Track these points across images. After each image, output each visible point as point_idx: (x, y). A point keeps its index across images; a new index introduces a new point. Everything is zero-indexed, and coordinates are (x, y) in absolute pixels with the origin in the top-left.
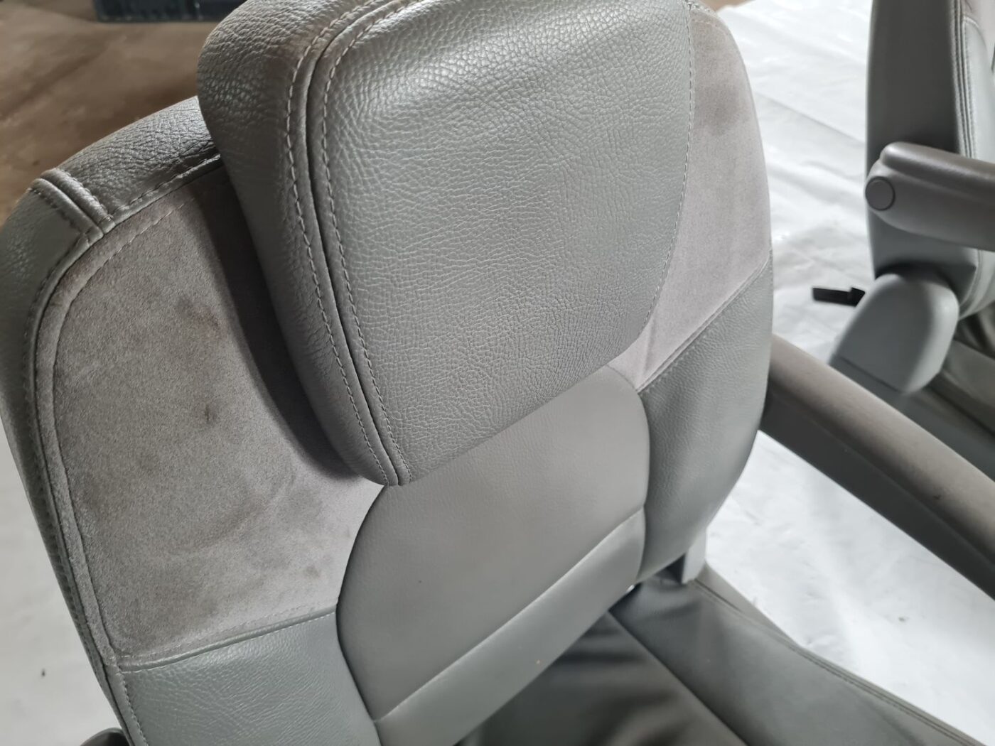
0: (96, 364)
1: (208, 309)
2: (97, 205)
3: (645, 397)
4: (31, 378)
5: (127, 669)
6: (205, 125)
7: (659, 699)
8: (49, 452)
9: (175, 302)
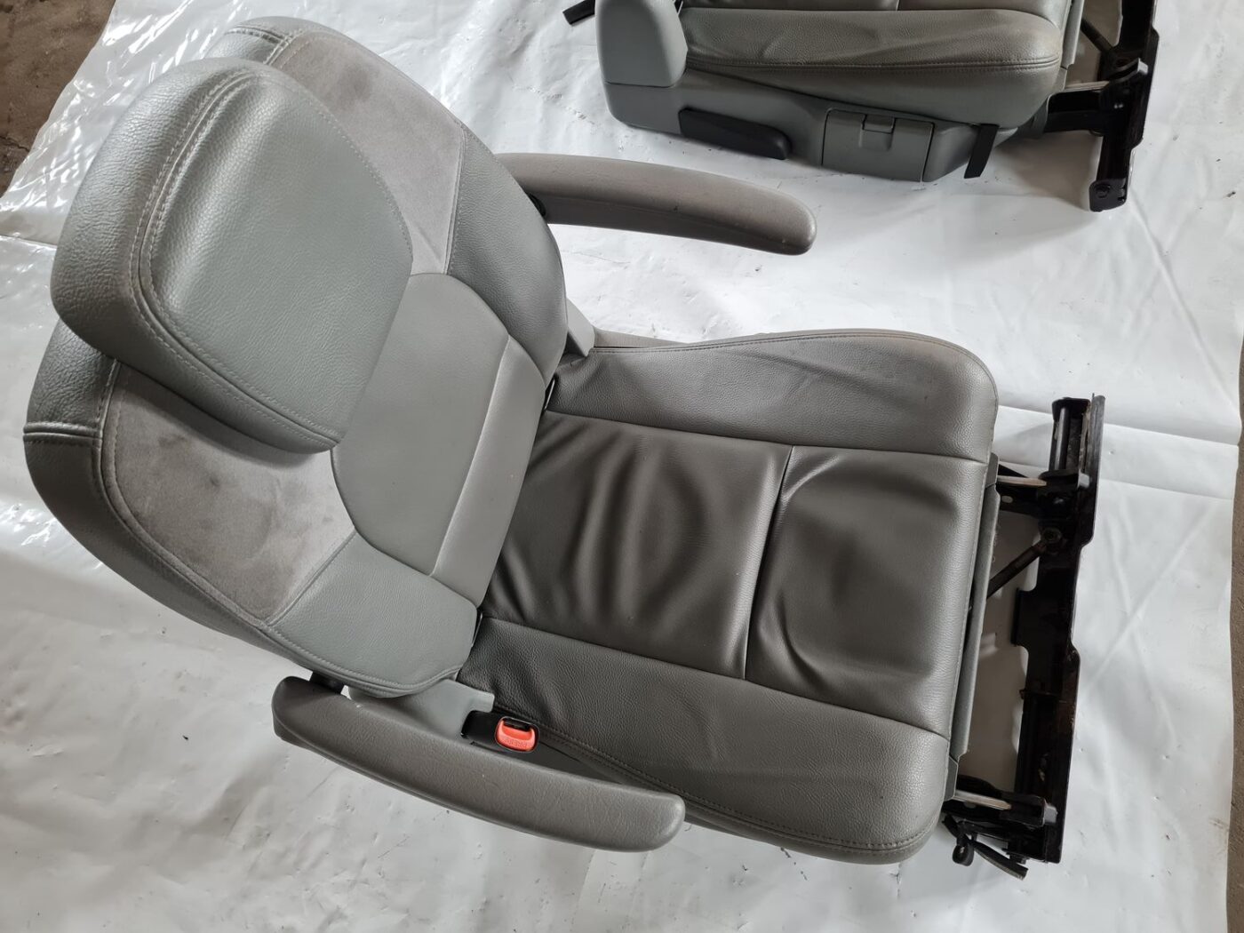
0: (149, 498)
1: (174, 435)
2: (82, 428)
3: (452, 273)
4: (125, 526)
5: (272, 625)
6: (89, 347)
7: (610, 442)
8: (159, 552)
9: (158, 444)
